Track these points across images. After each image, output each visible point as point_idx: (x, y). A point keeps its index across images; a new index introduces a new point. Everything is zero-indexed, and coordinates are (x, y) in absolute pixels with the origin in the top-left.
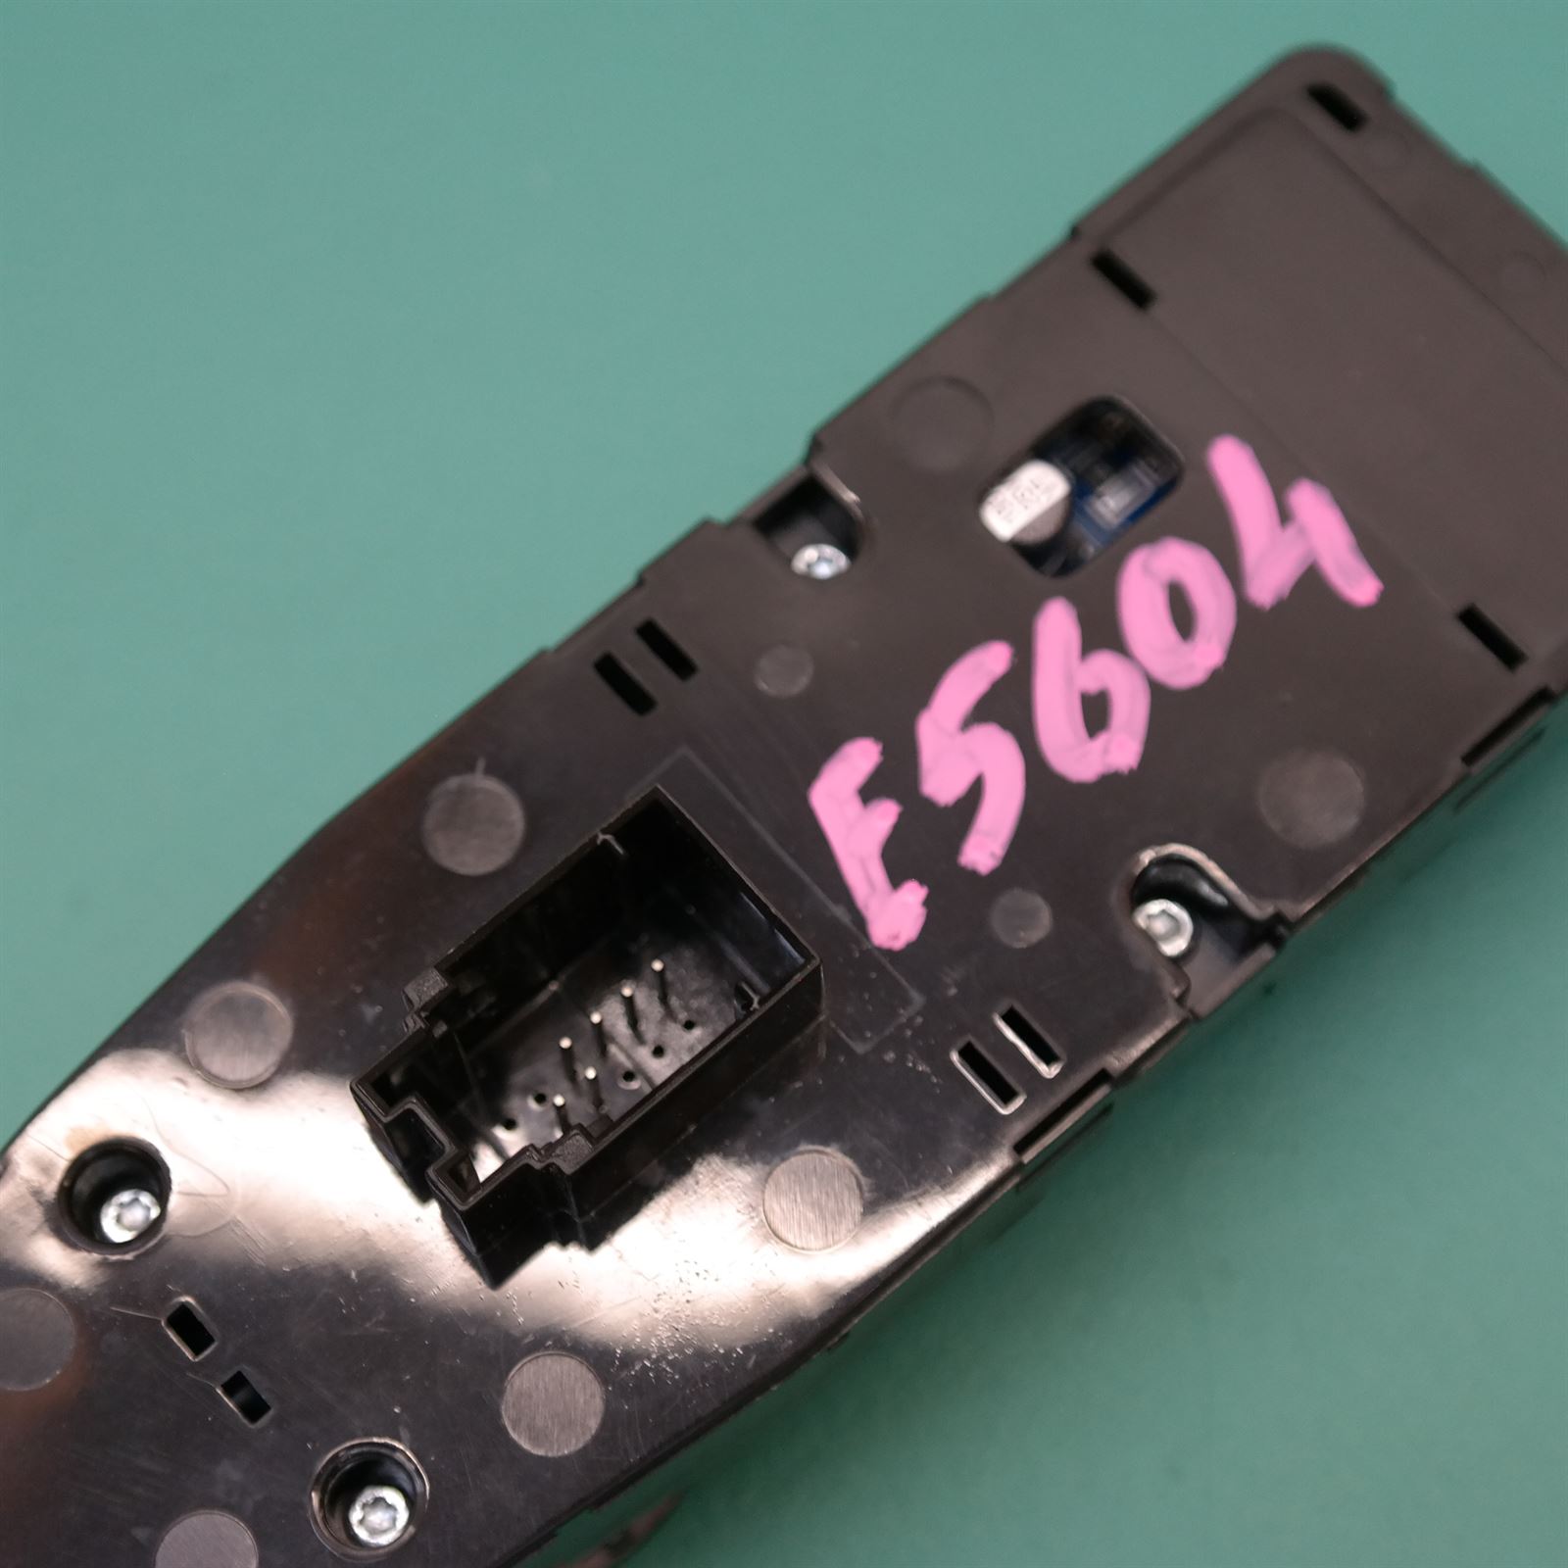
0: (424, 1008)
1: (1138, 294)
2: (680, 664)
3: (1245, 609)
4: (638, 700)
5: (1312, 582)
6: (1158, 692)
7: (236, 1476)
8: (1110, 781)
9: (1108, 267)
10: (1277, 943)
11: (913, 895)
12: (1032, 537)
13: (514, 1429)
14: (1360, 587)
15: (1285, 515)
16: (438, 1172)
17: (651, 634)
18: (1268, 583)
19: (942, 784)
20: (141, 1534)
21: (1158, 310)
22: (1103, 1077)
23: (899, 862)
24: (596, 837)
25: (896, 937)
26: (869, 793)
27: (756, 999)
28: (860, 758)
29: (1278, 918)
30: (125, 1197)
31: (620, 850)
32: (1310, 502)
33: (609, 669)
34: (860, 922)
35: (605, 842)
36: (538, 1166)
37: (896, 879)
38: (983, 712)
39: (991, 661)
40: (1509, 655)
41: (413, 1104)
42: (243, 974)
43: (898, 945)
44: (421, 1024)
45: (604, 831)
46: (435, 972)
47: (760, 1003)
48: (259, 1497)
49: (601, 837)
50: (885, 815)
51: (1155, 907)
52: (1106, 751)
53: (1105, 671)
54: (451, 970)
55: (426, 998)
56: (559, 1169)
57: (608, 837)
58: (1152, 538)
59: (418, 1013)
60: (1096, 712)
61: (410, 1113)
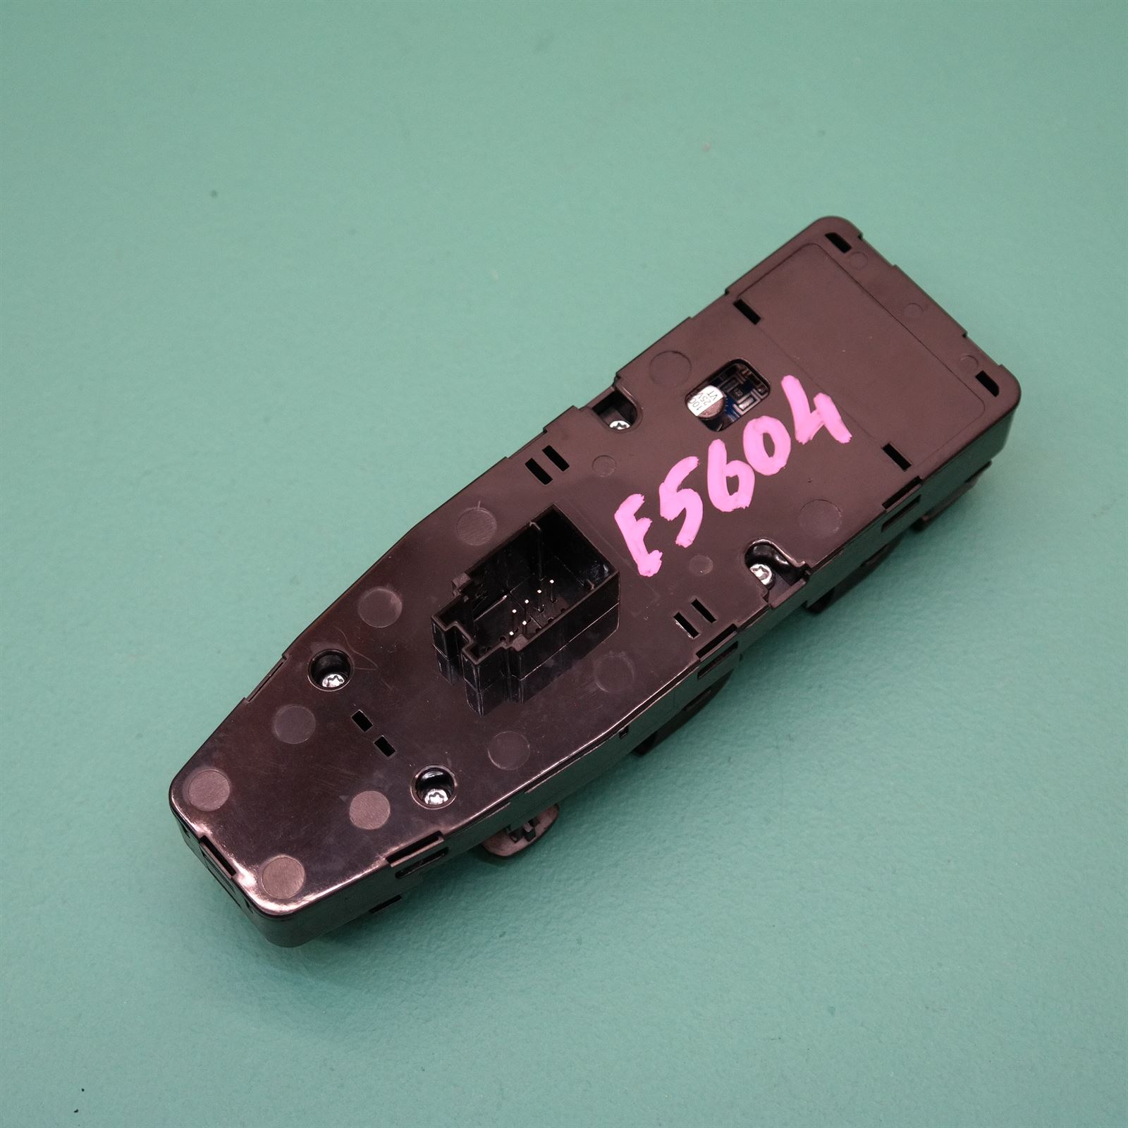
0: (460, 588)
1: (754, 318)
2: (563, 465)
3: (795, 443)
4: (545, 478)
5: (823, 432)
6: (758, 476)
7: (381, 776)
8: (738, 511)
9: (741, 306)
10: (807, 578)
11: (657, 555)
12: (706, 416)
13: (493, 759)
14: (842, 435)
15: (813, 408)
16: (466, 650)
17: (550, 452)
18: (805, 433)
19: (669, 511)
20: (343, 798)
21: (760, 324)
22: (733, 628)
23: (651, 542)
24: (529, 523)
25: (649, 572)
26: (639, 515)
27: (593, 586)
28: (636, 501)
29: (806, 566)
30: (332, 676)
31: (539, 529)
32: (823, 401)
33: (532, 465)
34: (635, 565)
35: (532, 525)
36: (506, 648)
37: (649, 550)
38: (685, 485)
39: (691, 463)
40: (904, 464)
41: (456, 624)
42: (382, 584)
43: (650, 575)
44: (459, 594)
45: (533, 521)
46: (465, 575)
47: (595, 587)
48: (391, 784)
49: (532, 523)
50: (646, 523)
51: (757, 566)
52: (736, 500)
53: (736, 468)
54: (472, 574)
55: (461, 584)
56: (514, 649)
57: (534, 523)
58: (758, 416)
59: (458, 590)
60: (733, 485)
61: (455, 628)
